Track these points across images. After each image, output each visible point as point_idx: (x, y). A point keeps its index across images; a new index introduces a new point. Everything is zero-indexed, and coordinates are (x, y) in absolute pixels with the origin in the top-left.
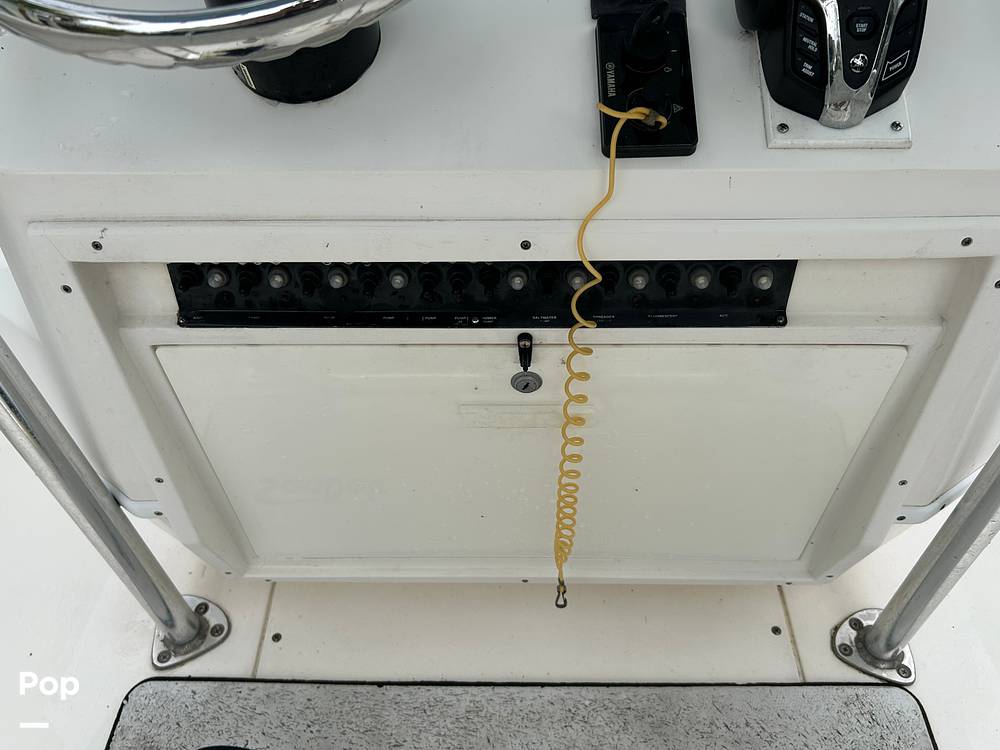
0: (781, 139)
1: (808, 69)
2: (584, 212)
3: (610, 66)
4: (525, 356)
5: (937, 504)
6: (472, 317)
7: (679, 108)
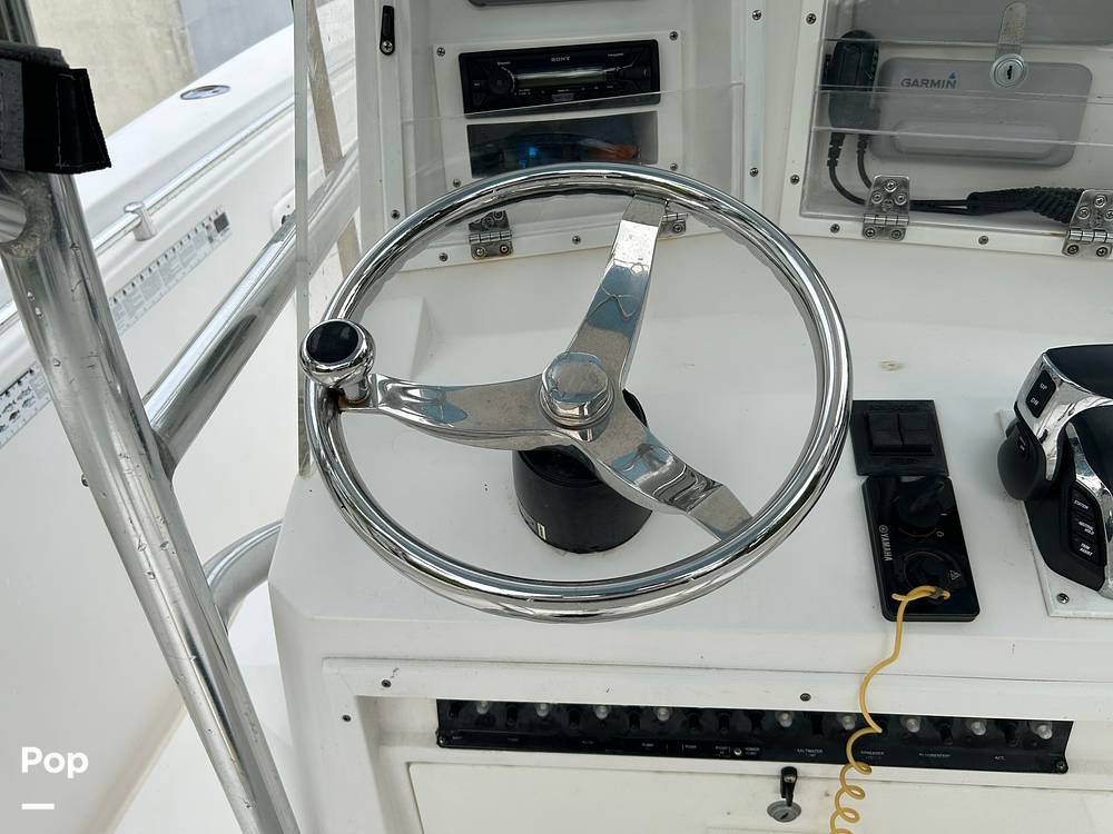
1: (1085, 549)
3: (883, 528)
4: (787, 790)
6: (735, 745)
7: (956, 575)
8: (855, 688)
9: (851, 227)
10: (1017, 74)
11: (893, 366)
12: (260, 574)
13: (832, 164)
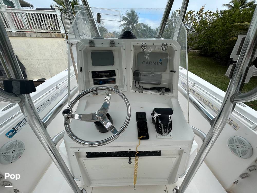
0: (158, 137)
1: (160, 130)
2: (137, 145)
3: (139, 128)
4: (130, 160)
5: (183, 175)
6: (123, 155)
7: (147, 134)
8: (136, 148)
9: (137, 92)
10: (153, 76)
11: (142, 108)
12: (63, 137)
13: (135, 84)
